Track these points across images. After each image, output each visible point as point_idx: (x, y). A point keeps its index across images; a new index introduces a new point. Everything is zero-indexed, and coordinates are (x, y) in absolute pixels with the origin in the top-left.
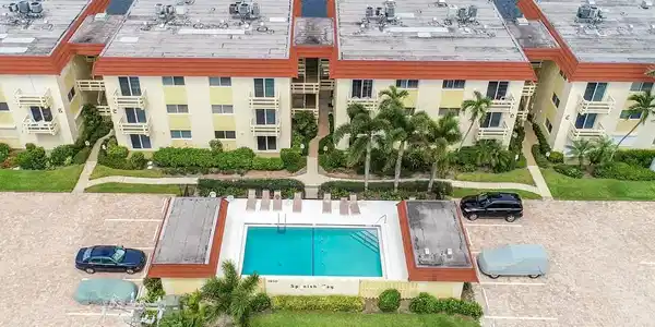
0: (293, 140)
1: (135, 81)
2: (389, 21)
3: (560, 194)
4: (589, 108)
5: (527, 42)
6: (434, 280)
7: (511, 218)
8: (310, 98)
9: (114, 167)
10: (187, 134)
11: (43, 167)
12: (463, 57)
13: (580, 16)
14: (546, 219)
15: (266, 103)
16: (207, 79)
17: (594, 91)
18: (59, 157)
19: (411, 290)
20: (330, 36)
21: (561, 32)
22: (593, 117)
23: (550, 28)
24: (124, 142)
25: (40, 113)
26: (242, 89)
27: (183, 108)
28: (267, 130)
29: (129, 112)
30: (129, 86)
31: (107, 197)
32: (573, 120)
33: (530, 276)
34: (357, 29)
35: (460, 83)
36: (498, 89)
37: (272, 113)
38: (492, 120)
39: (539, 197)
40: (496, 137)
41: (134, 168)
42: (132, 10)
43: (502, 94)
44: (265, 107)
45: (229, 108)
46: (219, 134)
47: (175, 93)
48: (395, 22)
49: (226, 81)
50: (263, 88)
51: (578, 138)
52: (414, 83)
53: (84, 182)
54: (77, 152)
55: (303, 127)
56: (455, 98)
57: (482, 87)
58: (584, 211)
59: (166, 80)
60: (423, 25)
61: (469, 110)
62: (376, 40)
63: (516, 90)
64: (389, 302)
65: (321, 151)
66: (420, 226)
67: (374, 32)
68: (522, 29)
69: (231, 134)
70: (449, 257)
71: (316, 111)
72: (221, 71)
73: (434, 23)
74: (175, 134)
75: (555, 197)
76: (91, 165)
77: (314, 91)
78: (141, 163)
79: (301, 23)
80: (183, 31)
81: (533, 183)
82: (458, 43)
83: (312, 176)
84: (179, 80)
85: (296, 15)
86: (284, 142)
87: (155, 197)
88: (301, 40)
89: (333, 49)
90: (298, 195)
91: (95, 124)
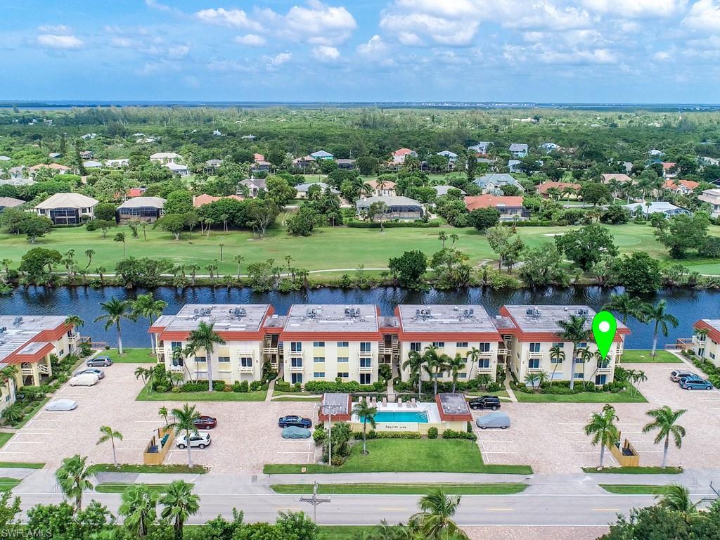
0: (379, 379)
1: (299, 344)
2: (428, 317)
3: (521, 400)
4: (534, 355)
5: (500, 325)
6: (453, 420)
7: (494, 408)
8: (387, 357)
9: (284, 391)
10: (322, 374)
11: (246, 391)
12: (465, 331)
13: (527, 313)
14: (513, 410)
15: (366, 355)
16: (336, 343)
17: (534, 347)
18: (255, 387)
19: (443, 427)
20: (398, 324)
21: (518, 321)
22: (537, 361)
23: (513, 319)
24: (288, 379)
25: (246, 362)
26: (354, 349)
27: (322, 359)
28: (366, 370)
29: (293, 360)
30: (296, 347)
31: (284, 403)
32: (527, 364)
33: (501, 427)
34: (412, 320)
35: (465, 344)
36: (485, 347)
37: (369, 360)
38: (484, 363)
39: (511, 401)
40: (488, 373)
41: (295, 391)
42: (291, 313)
43: (487, 350)
44: (365, 357)
45: (346, 359)
46: (340, 375)
47: (319, 351)
48: (431, 317)
49: (346, 344)
50: (364, 347)
51: (530, 373)
52: (442, 344)
53: (269, 397)
54: (263, 385)
55: (384, 373)
56: (463, 352)
57: (477, 346)
58: (533, 406)
59: (315, 344)
60: (446, 318)
61: (470, 356)
62: (422, 325)
63: (494, 347)
64: (433, 434)
65: (394, 384)
66: (446, 402)
67: (421, 321)
68: (498, 320)
69: (346, 375)
70: (459, 410)
71: (391, 364)
72: (343, 339)
73: (452, 318)
74: (316, 374)
75: (519, 401)
76: (271, 391)
77: (390, 353)
78: (298, 389)
79: (382, 319)
80: (321, 321)
81: (509, 397)
82: (463, 325)
83: (390, 390)
84: (322, 344)
85: (379, 315)
86: (375, 379)
87: (309, 403)
88: (383, 325)
89: (400, 329)
90: (384, 399)
91: (268, 373)
